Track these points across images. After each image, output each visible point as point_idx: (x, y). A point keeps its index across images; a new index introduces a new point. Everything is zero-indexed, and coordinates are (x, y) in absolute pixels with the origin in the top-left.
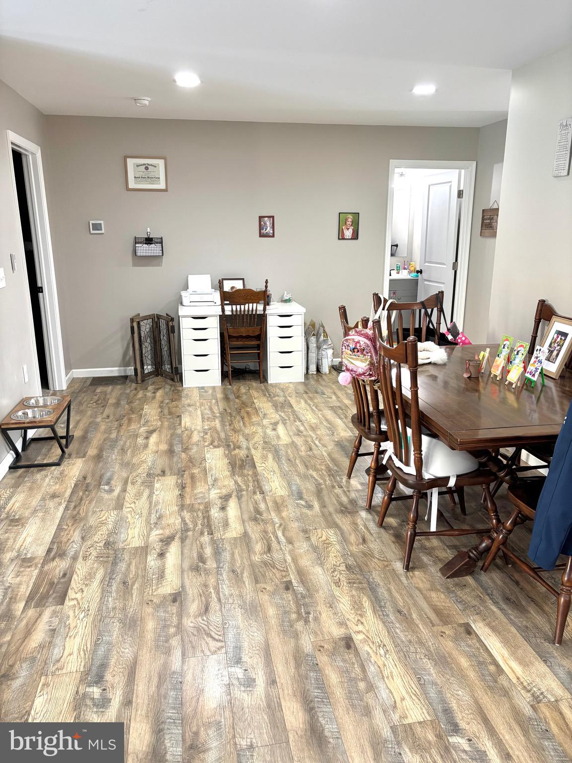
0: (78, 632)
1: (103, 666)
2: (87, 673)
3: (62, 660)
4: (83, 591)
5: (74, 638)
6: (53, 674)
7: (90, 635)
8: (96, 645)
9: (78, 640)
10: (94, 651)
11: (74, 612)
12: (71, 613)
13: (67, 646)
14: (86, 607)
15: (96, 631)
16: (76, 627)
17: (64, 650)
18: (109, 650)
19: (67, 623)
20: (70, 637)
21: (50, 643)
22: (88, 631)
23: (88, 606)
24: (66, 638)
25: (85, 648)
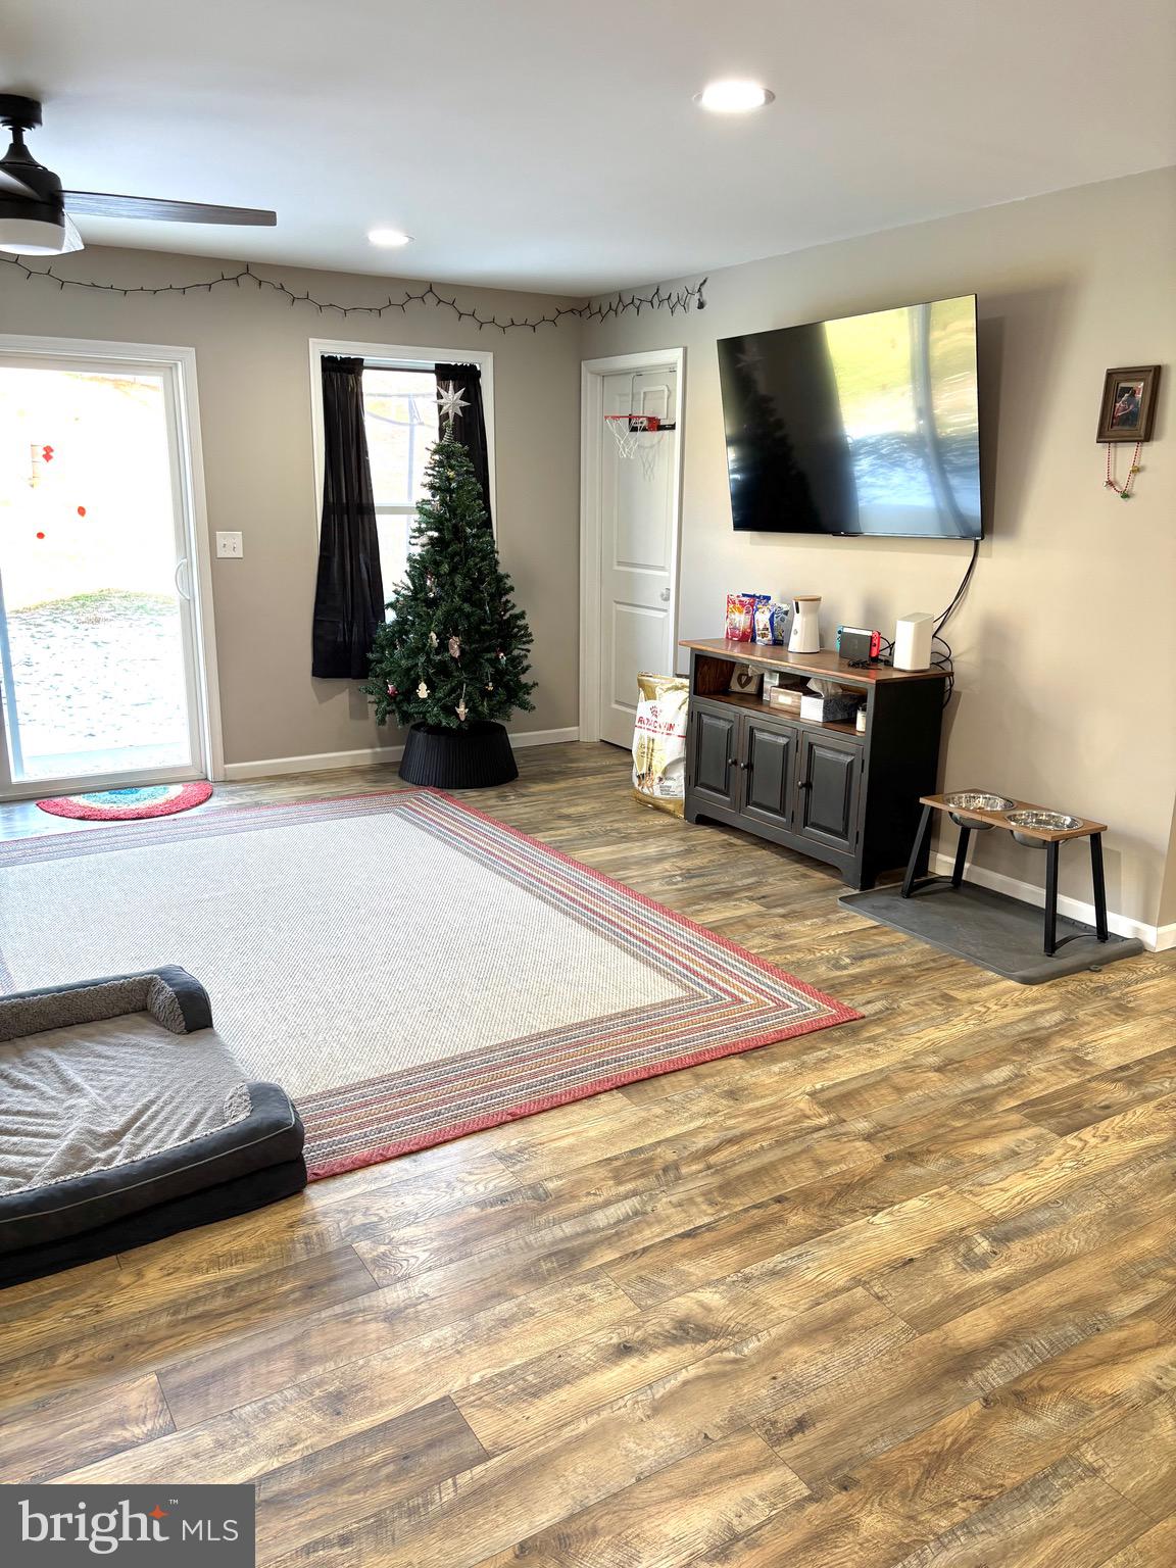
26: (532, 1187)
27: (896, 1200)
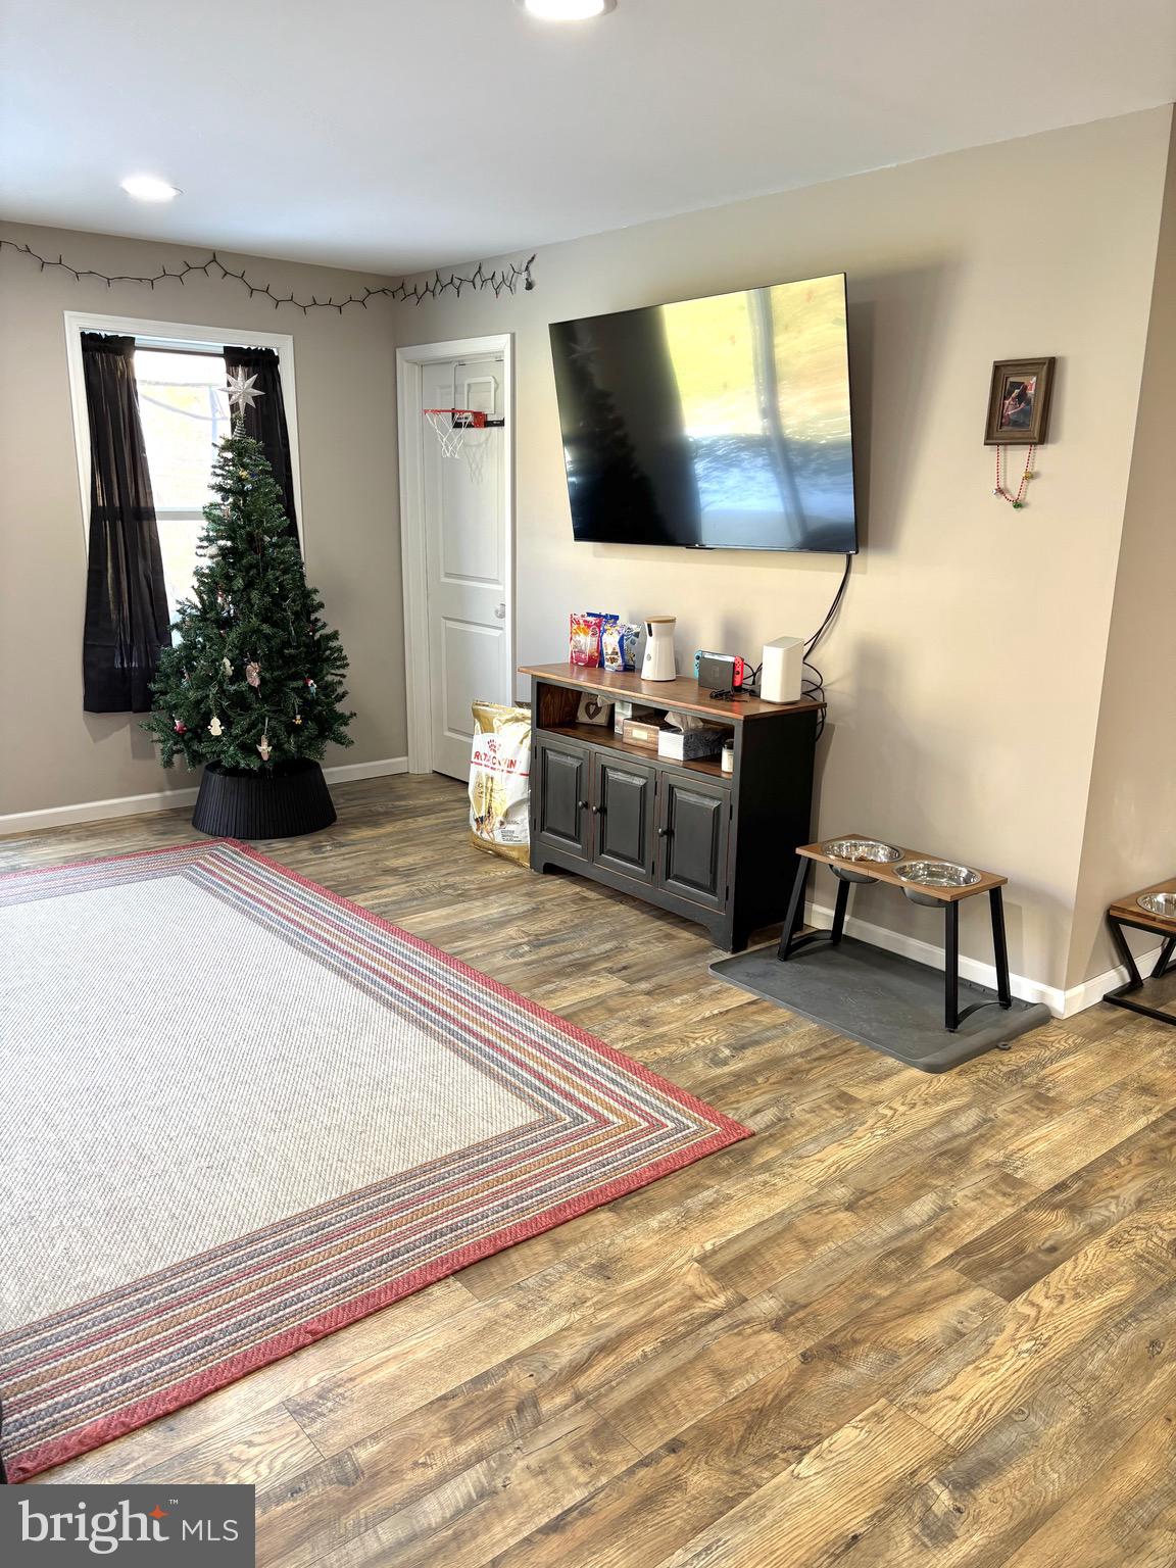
0: (997, 1370)
1: (990, 1468)
2: (955, 1454)
3: (934, 1397)
4: (1061, 1303)
5: (983, 1375)
6: (903, 1409)
7: (1013, 1392)
8: (1009, 1419)
9: (985, 1383)
10: (997, 1427)
11: (1017, 1330)
12: (1010, 1328)
13: (959, 1379)
14: (1046, 1336)
15: (1028, 1395)
16: (1000, 1358)
17: (949, 1383)
18: (1023, 1448)
19: (991, 1340)
20: (977, 1368)
21: (939, 1351)
22: (1014, 1382)
23: (1050, 1338)
24: (969, 1363)
25: (985, 1409)
26: (337, 1461)
27: (824, 1431)
